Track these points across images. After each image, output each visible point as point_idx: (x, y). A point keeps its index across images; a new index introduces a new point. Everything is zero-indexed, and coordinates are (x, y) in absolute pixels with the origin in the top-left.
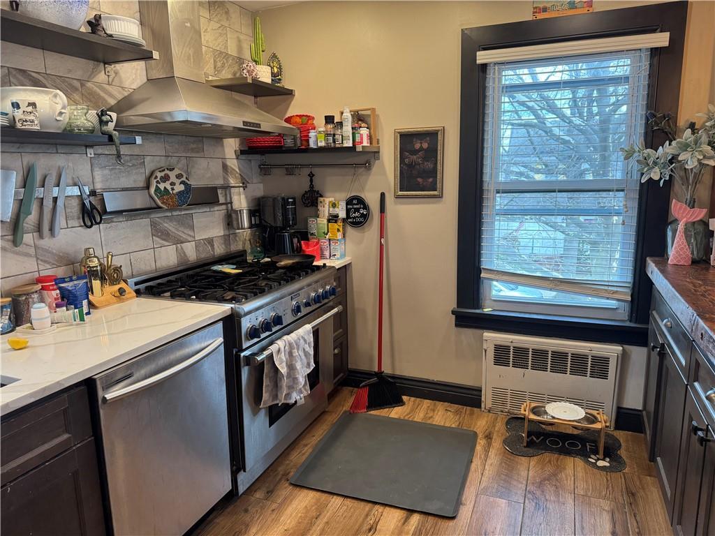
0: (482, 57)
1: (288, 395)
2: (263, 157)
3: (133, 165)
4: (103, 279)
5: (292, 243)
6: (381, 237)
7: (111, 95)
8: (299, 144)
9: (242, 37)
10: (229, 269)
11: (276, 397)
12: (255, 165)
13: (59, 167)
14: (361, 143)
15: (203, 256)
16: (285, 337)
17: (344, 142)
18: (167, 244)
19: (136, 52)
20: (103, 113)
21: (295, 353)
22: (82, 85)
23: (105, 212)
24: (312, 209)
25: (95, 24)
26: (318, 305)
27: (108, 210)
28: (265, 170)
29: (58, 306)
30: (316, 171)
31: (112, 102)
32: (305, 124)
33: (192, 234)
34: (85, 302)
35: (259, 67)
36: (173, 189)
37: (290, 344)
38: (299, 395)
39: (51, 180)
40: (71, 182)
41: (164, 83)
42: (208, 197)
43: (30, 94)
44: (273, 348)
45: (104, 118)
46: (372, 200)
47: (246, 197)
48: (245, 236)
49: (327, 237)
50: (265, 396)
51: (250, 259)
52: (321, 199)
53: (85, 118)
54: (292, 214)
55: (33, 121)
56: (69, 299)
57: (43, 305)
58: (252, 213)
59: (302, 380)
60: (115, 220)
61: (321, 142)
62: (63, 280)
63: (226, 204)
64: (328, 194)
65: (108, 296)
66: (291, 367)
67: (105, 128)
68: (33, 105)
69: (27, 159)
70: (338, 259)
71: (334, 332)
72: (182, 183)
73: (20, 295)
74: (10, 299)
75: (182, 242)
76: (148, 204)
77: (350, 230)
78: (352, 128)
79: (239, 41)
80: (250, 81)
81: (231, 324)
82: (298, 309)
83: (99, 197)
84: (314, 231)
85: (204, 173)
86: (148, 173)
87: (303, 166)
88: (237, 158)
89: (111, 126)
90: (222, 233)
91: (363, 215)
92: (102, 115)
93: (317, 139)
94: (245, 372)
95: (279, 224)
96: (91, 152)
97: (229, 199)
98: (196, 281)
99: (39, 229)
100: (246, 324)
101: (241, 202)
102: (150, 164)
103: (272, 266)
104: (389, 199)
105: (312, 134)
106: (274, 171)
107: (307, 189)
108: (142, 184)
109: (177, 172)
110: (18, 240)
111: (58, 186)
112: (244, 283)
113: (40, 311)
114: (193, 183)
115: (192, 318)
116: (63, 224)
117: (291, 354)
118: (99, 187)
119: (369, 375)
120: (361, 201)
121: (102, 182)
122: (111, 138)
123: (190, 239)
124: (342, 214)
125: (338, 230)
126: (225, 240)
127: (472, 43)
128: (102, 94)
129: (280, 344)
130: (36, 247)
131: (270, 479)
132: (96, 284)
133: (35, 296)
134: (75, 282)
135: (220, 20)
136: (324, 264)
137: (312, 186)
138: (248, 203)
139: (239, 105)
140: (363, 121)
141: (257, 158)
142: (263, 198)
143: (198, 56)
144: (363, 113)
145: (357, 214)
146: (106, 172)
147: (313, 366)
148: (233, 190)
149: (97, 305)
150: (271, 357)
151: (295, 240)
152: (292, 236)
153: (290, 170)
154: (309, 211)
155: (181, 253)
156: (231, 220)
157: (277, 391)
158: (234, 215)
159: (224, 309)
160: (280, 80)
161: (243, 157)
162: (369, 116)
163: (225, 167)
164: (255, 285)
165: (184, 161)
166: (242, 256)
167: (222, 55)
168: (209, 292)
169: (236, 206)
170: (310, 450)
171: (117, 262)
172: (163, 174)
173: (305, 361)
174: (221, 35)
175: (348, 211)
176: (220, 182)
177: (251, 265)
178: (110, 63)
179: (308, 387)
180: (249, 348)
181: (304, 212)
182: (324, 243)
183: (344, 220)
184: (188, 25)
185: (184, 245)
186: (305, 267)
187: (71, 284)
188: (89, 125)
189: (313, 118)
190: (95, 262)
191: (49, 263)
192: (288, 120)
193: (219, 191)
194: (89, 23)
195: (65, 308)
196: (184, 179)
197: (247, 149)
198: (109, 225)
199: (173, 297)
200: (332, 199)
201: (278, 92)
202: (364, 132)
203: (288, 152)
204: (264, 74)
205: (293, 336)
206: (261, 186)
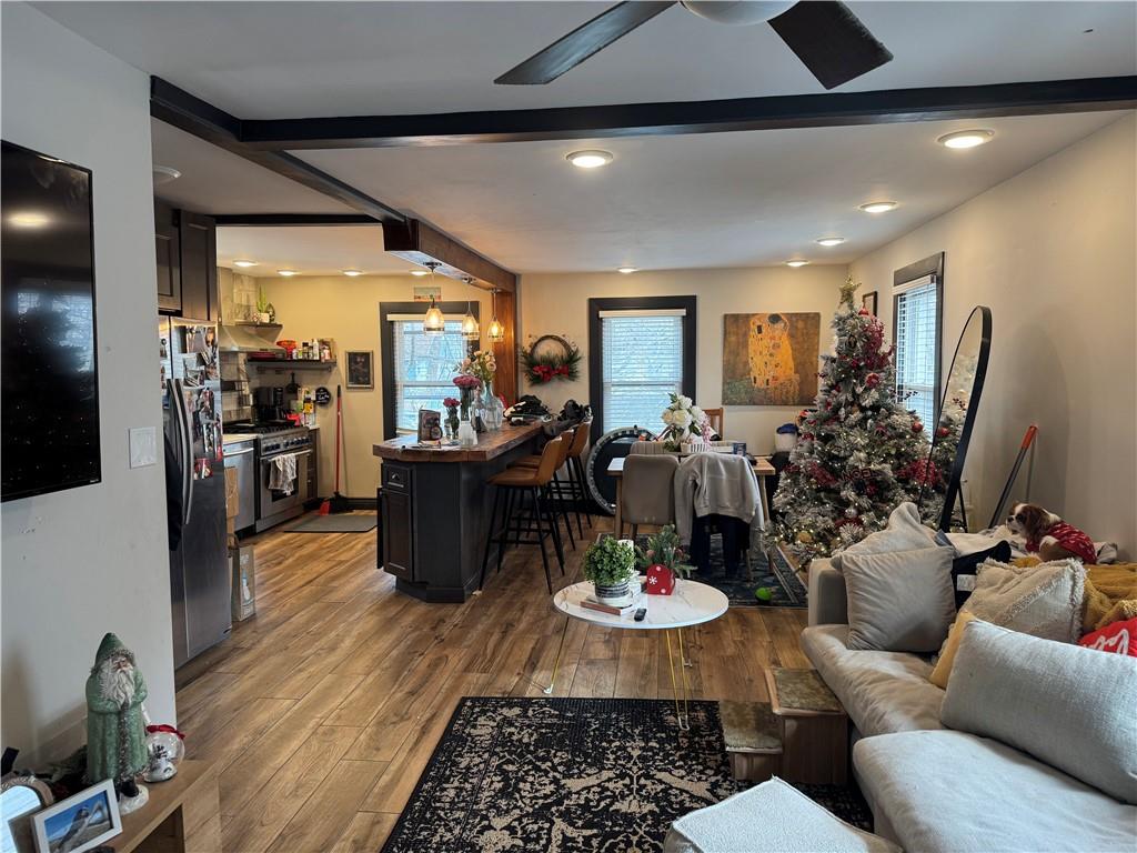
0: (390, 317)
1: (283, 487)
2: (260, 364)
6: (338, 411)
8: (286, 357)
10: (245, 424)
11: (276, 485)
12: (254, 368)
14: (324, 357)
16: (281, 456)
17: (314, 357)
21: (287, 466)
24: (294, 395)
26: (298, 445)
28: (261, 371)
30: (296, 372)
32: (290, 345)
35: (263, 314)
37: (284, 460)
38: (288, 489)
44: (276, 459)
46: (332, 389)
47: (250, 387)
49: (303, 412)
50: (271, 483)
51: (254, 421)
52: (300, 389)
54: (280, 398)
58: (254, 397)
59: (290, 481)
61: (300, 356)
63: (239, 391)
64: (303, 386)
66: (285, 471)
70: (311, 424)
71: (309, 467)
77: (318, 407)
78: (319, 349)
79: (248, 295)
80: (257, 322)
81: (256, 443)
82: (287, 444)
84: (295, 408)
87: (287, 369)
88: (245, 365)
90: (235, 408)
91: (326, 399)
93: (297, 354)
94: (262, 467)
95: (272, 403)
97: (241, 388)
100: (263, 445)
101: (246, 390)
104: (343, 389)
105: (294, 351)
106: (268, 372)
107: (290, 383)
117: (284, 465)
119: (331, 498)
120: (325, 390)
124: (313, 398)
125: (311, 408)
127: (386, 309)
129: (279, 457)
131: (271, 530)
136: (303, 425)
137: (293, 381)
138: (252, 391)
139: (250, 336)
140: (326, 345)
141: (256, 364)
142: (261, 388)
144: (325, 340)
145: (323, 398)
147: (295, 476)
148: (242, 383)
150: (275, 462)
153: (278, 371)
154: (292, 396)
156: (241, 401)
157: (277, 481)
158: (243, 398)
160: (274, 319)
161: (249, 364)
162: (329, 342)
163: (238, 369)
169: (245, 392)
173: (291, 471)
175: (317, 396)
176: (235, 378)
179: (293, 488)
180: (264, 455)
181: (287, 397)
182: (303, 415)
183: (315, 402)
186: (290, 424)
189: (294, 342)
192: (279, 344)
193: (235, 383)
197: (252, 360)
200: (306, 389)
201: (273, 327)
202: (326, 352)
203: (280, 360)
204: (265, 318)
205: (285, 456)
206: (258, 380)
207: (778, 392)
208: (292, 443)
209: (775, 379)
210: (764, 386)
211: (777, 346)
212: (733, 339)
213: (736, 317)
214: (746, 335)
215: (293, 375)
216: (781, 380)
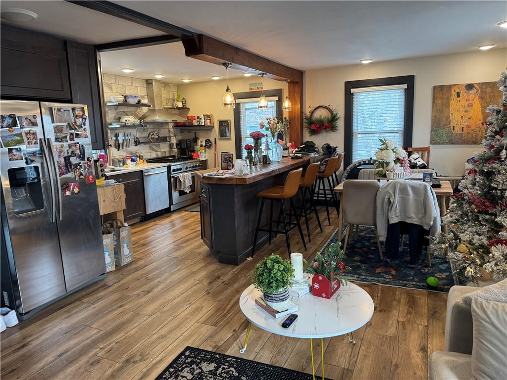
0: (239, 101)
1: (184, 189)
2: (181, 128)
3: (146, 131)
4: (139, 158)
5: (188, 153)
6: (215, 151)
8: (190, 124)
10: (170, 158)
11: (181, 188)
13: (130, 132)
14: (207, 124)
15: (163, 155)
17: (202, 124)
18: (153, 152)
19: (145, 105)
21: (186, 178)
25: (139, 101)
26: (194, 169)
27: (140, 142)
28: (182, 131)
29: (132, 162)
30: (196, 131)
31: (141, 116)
32: (193, 118)
33: (160, 149)
34: (136, 162)
35: (178, 103)
36: (155, 137)
38: (187, 190)
40: (132, 135)
41: (153, 111)
42: (164, 139)
43: (128, 117)
44: (180, 175)
45: (141, 121)
46: (213, 140)
47: (176, 140)
48: (175, 150)
49: (200, 151)
50: (178, 187)
52: (198, 140)
53: (137, 122)
54: (189, 145)
55: (129, 123)
56: (133, 160)
57: (129, 161)
58: (177, 144)
59: (188, 186)
60: (141, 144)
62: (132, 157)
63: (169, 141)
64: (200, 138)
65: (140, 161)
66: (184, 181)
67: (141, 123)
68: (129, 120)
69: (125, 130)
70: (203, 158)
73: (124, 159)
75: (157, 152)
76: (148, 141)
77: (207, 149)
78: (204, 120)
79: (173, 94)
80: (176, 107)
81: (169, 168)
82: (187, 168)
83: (138, 139)
84: (196, 150)
85: (163, 133)
86: (149, 133)
87: (194, 130)
88: (173, 128)
90: (168, 150)
91: (210, 145)
93: (195, 123)
94: (172, 179)
95: (185, 147)
96: (137, 128)
99: (127, 146)
100: (172, 168)
101: (174, 141)
102: (149, 131)
104: (217, 140)
105: (194, 121)
106: (185, 132)
108: (147, 136)
109: (156, 133)
111: (130, 136)
112: (173, 160)
114: (160, 136)
116: (131, 145)
117: (184, 178)
118: (138, 136)
120: (209, 140)
122: (142, 126)
123: (159, 151)
124: (204, 144)
125: (203, 149)
126: (169, 152)
127: (236, 97)
128: (139, 115)
129: (181, 174)
130: (126, 150)
133: (127, 160)
134: (135, 157)
135: (167, 89)
137: (195, 136)
138: (176, 141)
140: (209, 117)
141: (179, 129)
142: (180, 140)
145: (208, 145)
147: (191, 184)
148: (172, 137)
150: (178, 177)
151: (190, 153)
152: (188, 151)
153: (189, 131)
154: (195, 143)
155: (157, 155)
156: (171, 146)
157: (180, 186)
159: (167, 164)
160: (185, 105)
161: (175, 128)
163: (169, 131)
165: (158, 130)
166: (174, 156)
167: (168, 99)
168: (164, 162)
169: (172, 142)
171: (142, 155)
172: (152, 133)
173: (189, 181)
174: (168, 93)
175: (206, 143)
176: (168, 135)
178: (140, 108)
179: (190, 189)
180: (173, 174)
181: (193, 144)
182: (199, 153)
183: (205, 146)
189: (195, 116)
190: (138, 154)
191: (129, 153)
192: (187, 118)
193: (168, 138)
196: (158, 134)
197: (176, 126)
198: (140, 146)
199: (155, 162)
200: (201, 140)
201: (185, 109)
202: (208, 121)
203: (188, 126)
204: (180, 105)
205: (185, 174)
206: (181, 136)
207: (470, 136)
208: (190, 168)
209: (468, 127)
210: (460, 132)
211: (470, 105)
212: (439, 102)
213: (441, 88)
214: (448, 99)
215: (195, 133)
216: (473, 128)
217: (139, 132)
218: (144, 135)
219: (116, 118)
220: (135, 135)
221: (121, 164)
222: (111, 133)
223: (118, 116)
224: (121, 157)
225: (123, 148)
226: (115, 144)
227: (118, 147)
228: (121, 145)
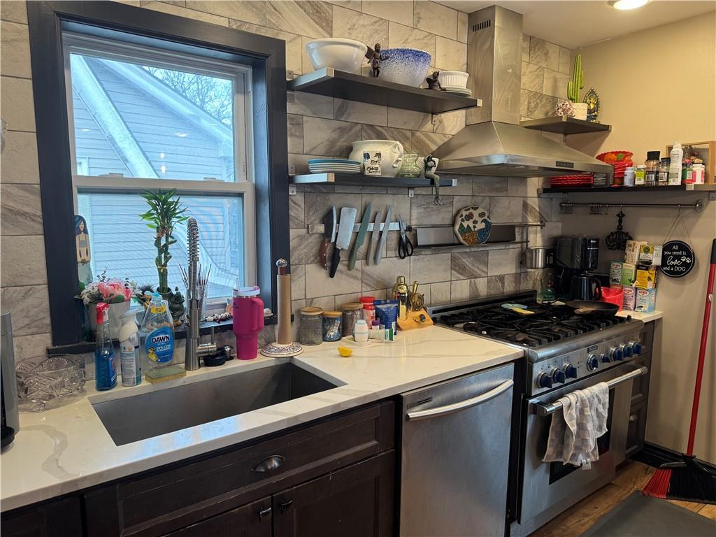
1: (574, 456)
2: (566, 195)
3: (444, 204)
4: (408, 305)
5: (590, 288)
6: (709, 291)
7: (434, 142)
8: (611, 182)
9: (558, 76)
10: (519, 309)
11: (560, 454)
12: (556, 203)
13: (387, 206)
14: (693, 180)
15: (493, 292)
16: (578, 392)
17: (671, 180)
18: (462, 277)
19: (460, 102)
20: (429, 159)
21: (588, 412)
22: (413, 135)
23: (416, 245)
24: (618, 253)
25: (432, 81)
26: (618, 362)
27: (419, 244)
28: (566, 208)
29: (374, 324)
30: (627, 210)
31: (434, 148)
32: (622, 160)
33: (485, 270)
34: (393, 324)
35: (575, 105)
36: (475, 227)
37: (583, 401)
38: (586, 459)
39: (380, 217)
40: (393, 218)
41: (481, 129)
42: (504, 235)
43: (377, 145)
44: (563, 402)
45: (430, 164)
46: (700, 247)
47: (543, 236)
48: (536, 276)
49: (634, 285)
50: (549, 450)
51: (539, 300)
52: (631, 242)
53: (414, 164)
54: (593, 256)
55: (377, 169)
56: (382, 319)
57: (364, 321)
58: (547, 253)
59: (592, 444)
60: (423, 253)
61: (640, 180)
62: (379, 302)
63: (521, 242)
64: (639, 237)
65: (410, 321)
66: (581, 426)
67: (428, 173)
68: (379, 155)
69: (366, 198)
70: (644, 312)
71: (633, 396)
72: (484, 221)
73: (348, 311)
74: (341, 313)
75: (476, 277)
76: (452, 240)
77: (665, 280)
78: (683, 165)
79: (555, 80)
80: (564, 120)
81: (522, 367)
82: (594, 363)
83: (413, 232)
84: (618, 277)
85: (505, 211)
86: (455, 211)
87: (611, 205)
88: (538, 197)
89: (434, 169)
90: (514, 271)
91: (684, 264)
92: (428, 161)
93: (634, 175)
94: (531, 420)
95: (577, 266)
96: (412, 192)
97: (525, 237)
98: (486, 318)
99: (366, 257)
100: (538, 370)
101: (537, 240)
102: (458, 203)
103: (567, 312)
105: (629, 171)
107: (614, 229)
108: (448, 222)
109: (480, 210)
110: (352, 265)
111: (384, 222)
112: (537, 326)
113: (361, 326)
114: (494, 221)
115: (486, 354)
116: (384, 255)
117: (582, 412)
118: (414, 223)
119: (674, 456)
120: (684, 248)
121: (418, 218)
122: (433, 182)
123: (483, 275)
124: (656, 260)
125: (649, 279)
126: (516, 278)
128: (427, 141)
129: (571, 398)
130: (363, 272)
132: (403, 308)
133: (358, 313)
134: (389, 305)
135: (538, 62)
136: (629, 317)
137: (620, 227)
138: (544, 241)
139: (550, 144)
140: (698, 156)
141: (559, 196)
142: (561, 237)
143: (516, 100)
144: (697, 146)
145: (677, 262)
146: (421, 210)
147: (605, 430)
148: (530, 228)
149: (401, 326)
150: (560, 410)
151: (594, 285)
152: (591, 280)
153: (595, 209)
154: (611, 254)
156: (524, 259)
157: (562, 448)
158: (528, 255)
159: (515, 350)
160: (596, 116)
161: (545, 195)
162: (707, 150)
163: (525, 205)
164: (548, 330)
165: (487, 200)
166: (532, 296)
167: (538, 96)
168: (501, 330)
169: (531, 245)
170: (591, 523)
171: (421, 290)
172: (467, 213)
173: (597, 422)
174: (538, 76)
175: (664, 258)
176: (518, 220)
177: (542, 307)
178: (436, 113)
179: (597, 452)
180: (537, 396)
181: (606, 254)
182: (629, 291)
183: (657, 268)
184: (510, 71)
185: (477, 280)
186: (606, 317)
187: (385, 306)
188: (417, 170)
189: (631, 154)
190: (404, 290)
191: (370, 286)
192: (601, 157)
193: (517, 230)
194: (428, 80)
195: (378, 327)
196: (486, 217)
197: (549, 187)
198: (418, 257)
199: (467, 329)
200: (645, 243)
201: (592, 129)
202: (698, 168)
204: (580, 112)
205: (586, 392)
206: (560, 224)
215: (621, 216)
217: (419, 206)
218: (436, 220)
219: (337, 148)
220: (405, 216)
221: (334, 331)
222: (309, 207)
223: (342, 143)
224: (340, 301)
225: (349, 267)
226: (322, 250)
227: (330, 260)
228: (343, 257)
